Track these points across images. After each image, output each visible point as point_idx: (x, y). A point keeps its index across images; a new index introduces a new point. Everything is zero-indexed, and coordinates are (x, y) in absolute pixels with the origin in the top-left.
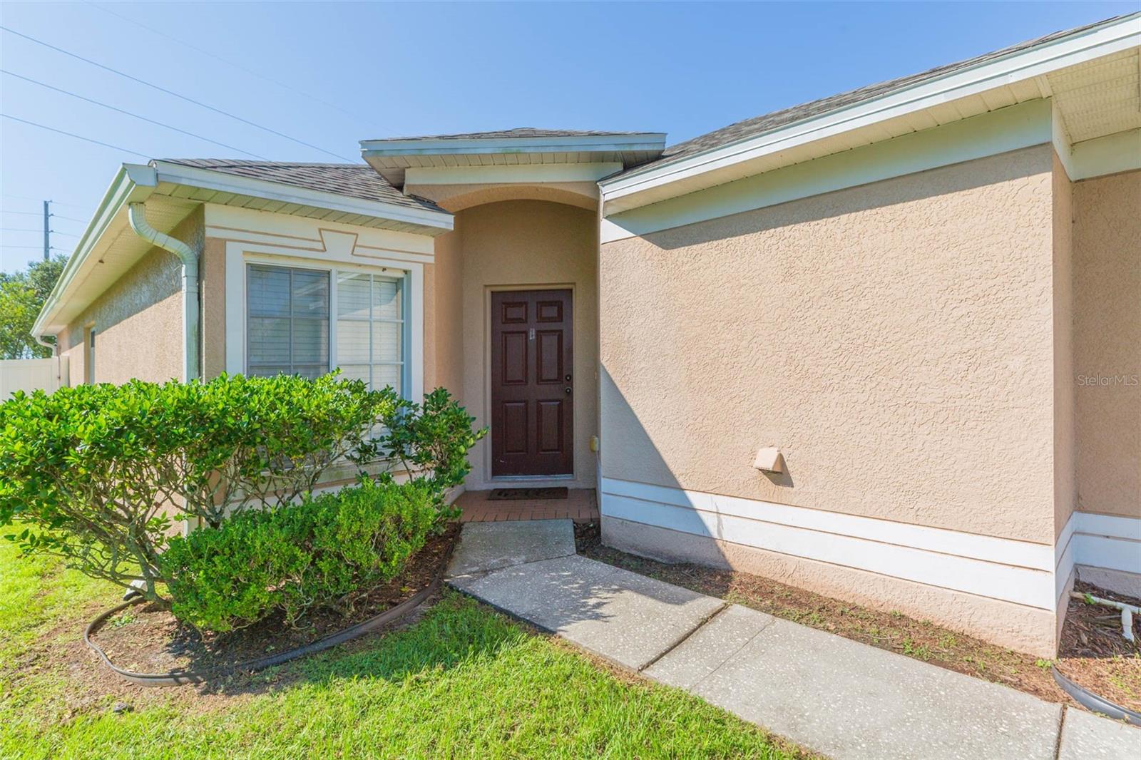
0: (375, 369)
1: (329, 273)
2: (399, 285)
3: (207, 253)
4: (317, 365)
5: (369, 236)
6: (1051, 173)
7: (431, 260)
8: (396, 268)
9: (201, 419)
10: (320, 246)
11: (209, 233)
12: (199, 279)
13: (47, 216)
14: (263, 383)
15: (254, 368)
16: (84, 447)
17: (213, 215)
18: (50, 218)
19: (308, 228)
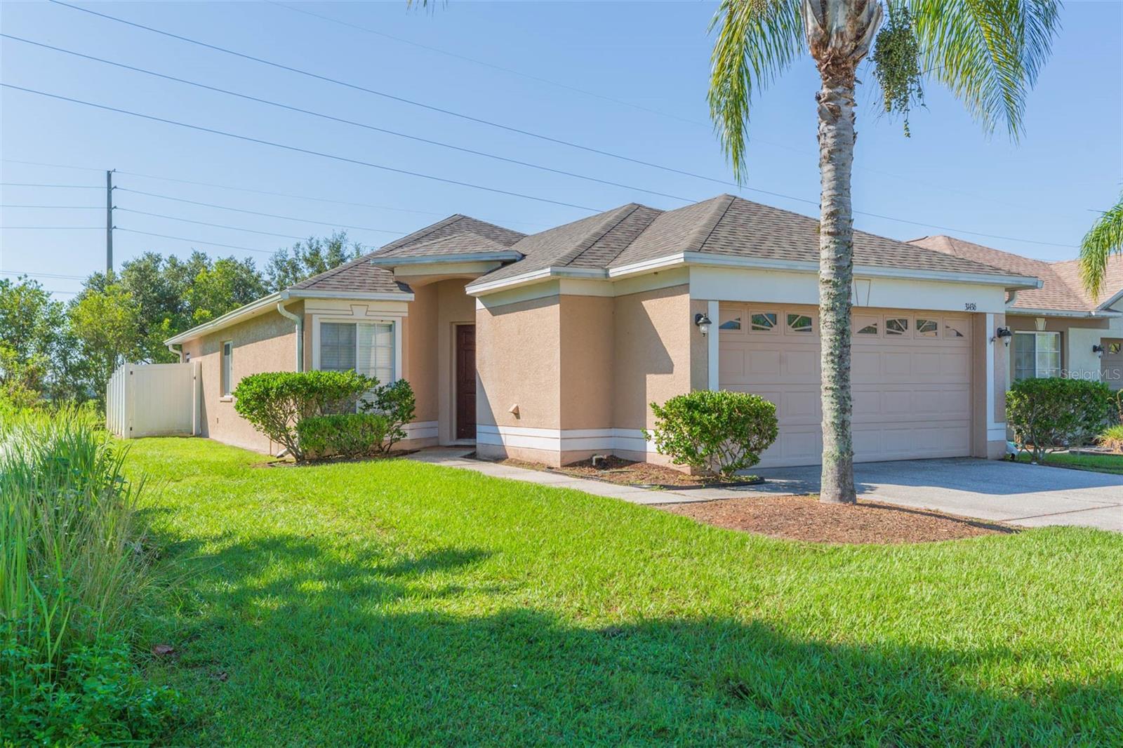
0: (378, 370)
1: (355, 324)
2: (391, 328)
3: (306, 320)
4: (351, 365)
5: (373, 306)
6: (558, 305)
7: (406, 315)
8: (388, 322)
9: (306, 384)
10: (351, 313)
11: (306, 312)
12: (302, 330)
13: (110, 189)
14: (325, 373)
15: (323, 368)
16: (274, 390)
17: (307, 304)
18: (113, 191)
19: (346, 305)
